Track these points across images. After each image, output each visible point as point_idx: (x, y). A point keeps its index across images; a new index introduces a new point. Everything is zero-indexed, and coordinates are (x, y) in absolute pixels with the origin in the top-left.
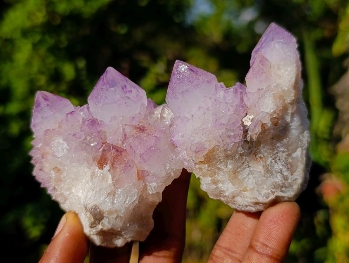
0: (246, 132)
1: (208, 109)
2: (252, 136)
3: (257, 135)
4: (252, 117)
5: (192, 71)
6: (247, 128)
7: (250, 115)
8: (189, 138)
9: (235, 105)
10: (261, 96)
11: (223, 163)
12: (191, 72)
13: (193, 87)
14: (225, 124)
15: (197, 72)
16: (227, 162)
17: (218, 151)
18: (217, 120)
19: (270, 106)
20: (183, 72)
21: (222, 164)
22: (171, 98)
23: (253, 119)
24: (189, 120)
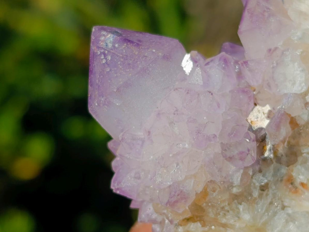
0: (262, 141)
1: (176, 113)
2: (275, 146)
3: (286, 143)
4: (267, 108)
5: (129, 43)
6: (263, 133)
7: (264, 105)
8: (151, 179)
9: (230, 92)
10: (277, 64)
11: (231, 212)
12: (127, 44)
13: (137, 76)
14: (218, 136)
15: (140, 43)
16: (238, 209)
17: (214, 191)
18: (198, 132)
19: (299, 79)
20: (112, 49)
21: (228, 217)
22: (99, 105)
23: (270, 112)
24: (143, 141)
